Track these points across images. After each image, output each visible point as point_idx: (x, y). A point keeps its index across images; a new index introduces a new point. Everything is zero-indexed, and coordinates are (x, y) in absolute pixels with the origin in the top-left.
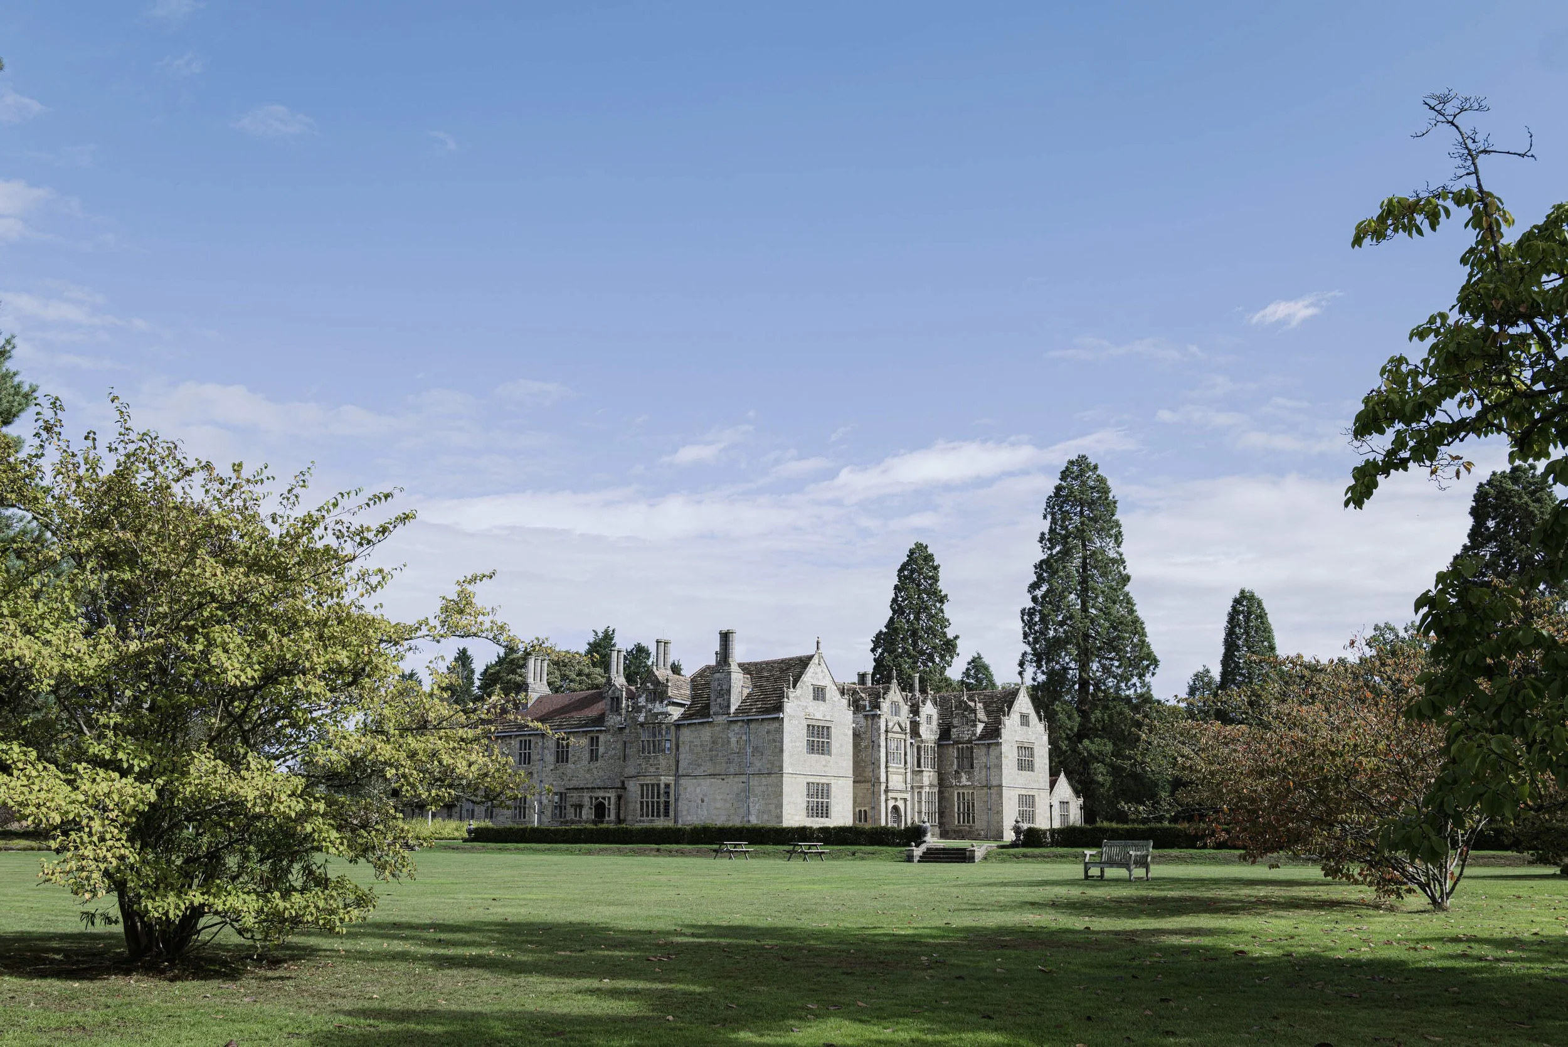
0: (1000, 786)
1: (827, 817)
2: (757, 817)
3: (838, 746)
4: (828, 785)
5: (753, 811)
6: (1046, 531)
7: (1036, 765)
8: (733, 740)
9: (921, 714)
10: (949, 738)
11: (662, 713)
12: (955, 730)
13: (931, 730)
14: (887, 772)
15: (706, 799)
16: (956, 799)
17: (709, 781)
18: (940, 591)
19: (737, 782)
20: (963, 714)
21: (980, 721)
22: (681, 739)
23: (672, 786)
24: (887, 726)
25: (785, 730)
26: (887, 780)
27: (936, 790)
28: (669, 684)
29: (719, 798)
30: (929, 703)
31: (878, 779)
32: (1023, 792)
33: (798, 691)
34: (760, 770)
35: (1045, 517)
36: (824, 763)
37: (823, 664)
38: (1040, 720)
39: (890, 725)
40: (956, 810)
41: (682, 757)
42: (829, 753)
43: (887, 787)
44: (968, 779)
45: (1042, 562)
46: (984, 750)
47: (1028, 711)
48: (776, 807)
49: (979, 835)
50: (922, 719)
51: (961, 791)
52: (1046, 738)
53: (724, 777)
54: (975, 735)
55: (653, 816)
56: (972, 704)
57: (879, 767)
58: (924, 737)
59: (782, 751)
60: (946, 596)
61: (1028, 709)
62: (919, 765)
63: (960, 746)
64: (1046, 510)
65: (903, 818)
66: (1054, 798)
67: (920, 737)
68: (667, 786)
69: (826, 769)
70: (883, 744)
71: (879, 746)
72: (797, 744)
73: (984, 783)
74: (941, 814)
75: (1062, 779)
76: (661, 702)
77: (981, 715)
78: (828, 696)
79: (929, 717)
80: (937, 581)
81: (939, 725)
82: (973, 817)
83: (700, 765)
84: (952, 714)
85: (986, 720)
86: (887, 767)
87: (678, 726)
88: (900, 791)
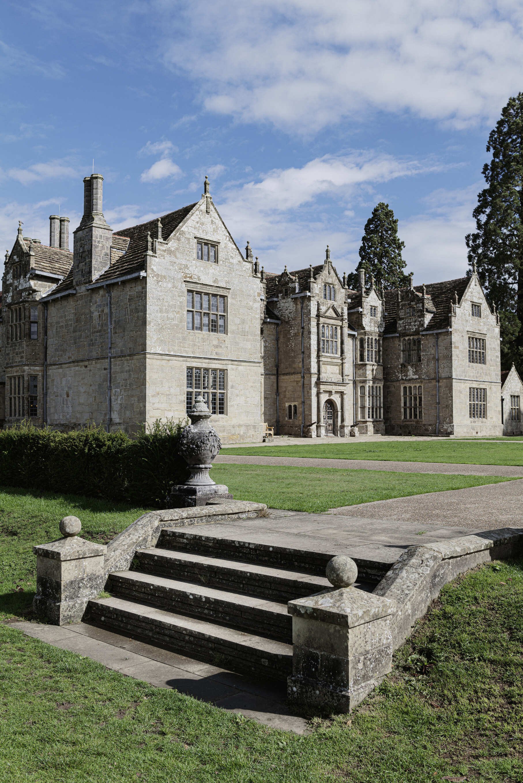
0: (450, 378)
1: (221, 413)
2: (120, 413)
3: (237, 321)
4: (223, 371)
5: (116, 406)
6: (489, 163)
7: (488, 358)
8: (96, 314)
9: (364, 304)
10: (395, 331)
11: (25, 290)
12: (401, 322)
13: (375, 322)
14: (318, 362)
15: (71, 393)
16: (402, 394)
17: (75, 369)
18: (399, 240)
19: (99, 369)
20: (409, 304)
21: (428, 311)
22: (49, 320)
23: (40, 378)
24: (318, 309)
25: (149, 295)
26: (319, 371)
27: (381, 385)
28: (32, 253)
29: (82, 390)
30: (373, 294)
31: (309, 369)
32: (475, 385)
33: (172, 243)
34: (122, 351)
35: (488, 150)
36: (215, 342)
37: (213, 213)
38: (492, 312)
39: (323, 309)
40: (402, 405)
41: (50, 341)
42: (225, 331)
43: (319, 379)
44: (415, 373)
45: (485, 191)
46: (432, 341)
47: (480, 301)
48: (139, 400)
49: (427, 430)
50: (365, 309)
51: (408, 385)
52: (497, 330)
53: (86, 363)
54: (423, 325)
55: (19, 415)
56: (420, 295)
57: (309, 357)
58: (367, 329)
59: (144, 323)
60: (403, 243)
61: (479, 298)
62: (362, 359)
63: (407, 338)
64: (489, 143)
65: (339, 414)
66: (505, 392)
67: (363, 328)
68: (34, 378)
69: (219, 350)
70: (314, 330)
71: (310, 333)
72: (171, 315)
73: (433, 376)
74: (387, 409)
75: (513, 374)
76: (25, 277)
77: (429, 305)
78: (221, 255)
79: (373, 309)
80: (396, 231)
81: (384, 317)
82: (420, 412)
83: (64, 351)
84: (398, 306)
85: (434, 310)
86: (318, 356)
87: (45, 303)
88: (336, 384)
